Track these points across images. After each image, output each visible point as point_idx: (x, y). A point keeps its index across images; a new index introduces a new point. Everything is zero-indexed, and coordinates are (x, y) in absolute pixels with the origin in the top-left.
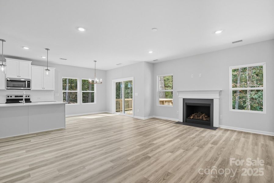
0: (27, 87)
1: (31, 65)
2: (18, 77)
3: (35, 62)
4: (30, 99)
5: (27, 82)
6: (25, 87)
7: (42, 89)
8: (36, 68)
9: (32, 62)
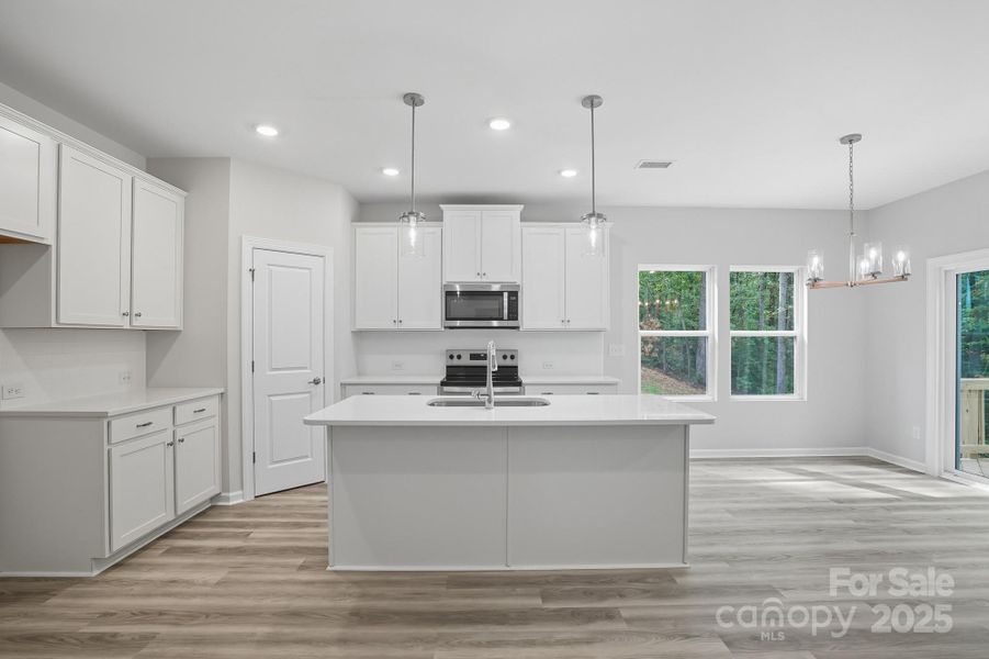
0: (506, 317)
1: (522, 220)
2: (478, 279)
3: (538, 209)
4: (516, 367)
5: (506, 295)
6: (502, 319)
7: (558, 326)
8: (541, 234)
9: (522, 206)
